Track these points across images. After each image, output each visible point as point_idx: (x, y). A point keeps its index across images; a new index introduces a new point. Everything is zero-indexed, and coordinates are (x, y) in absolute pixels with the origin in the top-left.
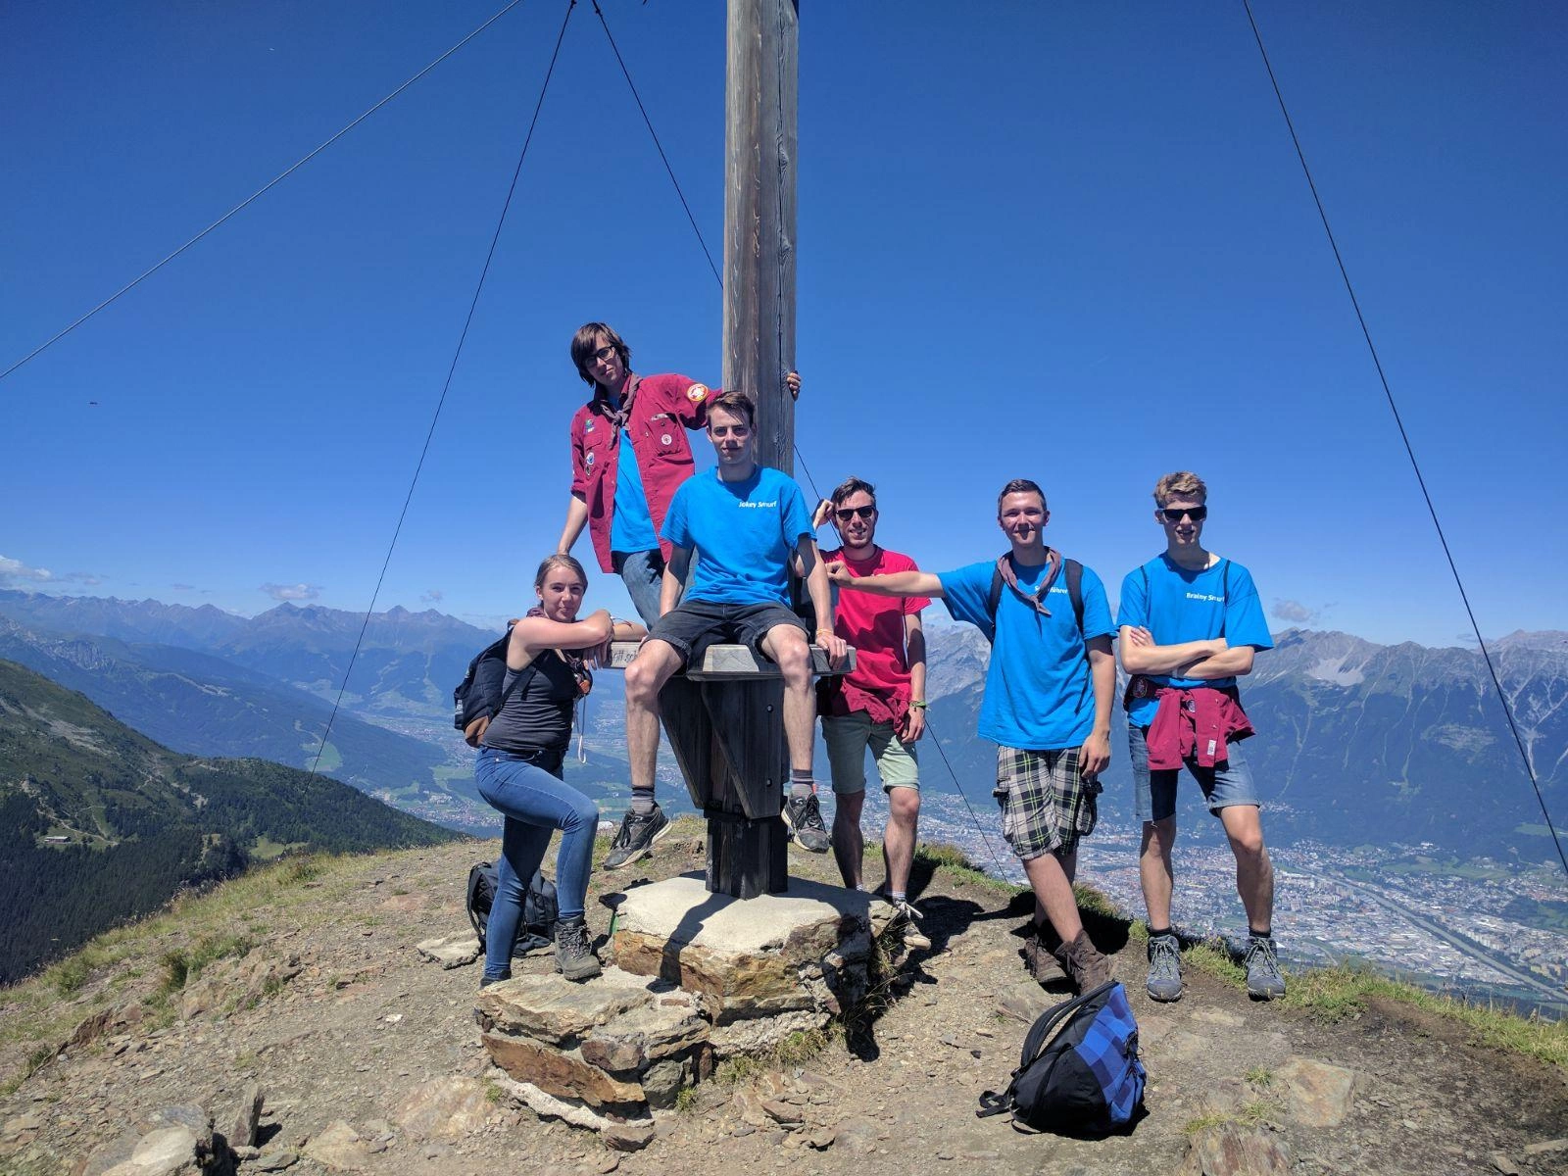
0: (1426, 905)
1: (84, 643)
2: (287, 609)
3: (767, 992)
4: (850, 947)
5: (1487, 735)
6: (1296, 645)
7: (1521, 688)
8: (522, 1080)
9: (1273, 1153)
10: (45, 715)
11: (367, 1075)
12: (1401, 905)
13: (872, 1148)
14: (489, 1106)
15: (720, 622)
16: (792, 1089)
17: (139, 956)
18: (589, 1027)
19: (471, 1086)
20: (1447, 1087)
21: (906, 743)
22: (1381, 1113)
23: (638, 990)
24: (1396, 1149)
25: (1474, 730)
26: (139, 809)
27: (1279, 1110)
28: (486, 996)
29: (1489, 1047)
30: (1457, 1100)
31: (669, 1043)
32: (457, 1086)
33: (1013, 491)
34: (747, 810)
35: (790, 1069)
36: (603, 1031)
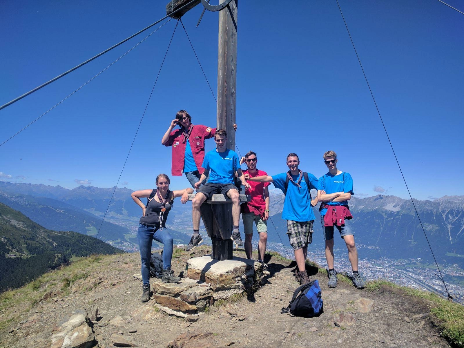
0: (419, 277)
1: (21, 197)
2: (82, 187)
3: (228, 284)
4: (249, 273)
5: (437, 226)
6: (381, 199)
7: (446, 212)
8: (164, 306)
9: (352, 318)
10: (9, 218)
11: (123, 306)
12: (412, 277)
13: (254, 320)
14: (156, 313)
15: (216, 188)
16: (234, 308)
17: (54, 280)
18: (183, 291)
19: (151, 308)
20: (397, 304)
21: (264, 220)
22: (380, 310)
23: (194, 283)
24: (382, 317)
25: (433, 225)
26: (37, 246)
27: (355, 309)
28: (155, 285)
29: (409, 295)
30: (399, 307)
31: (202, 295)
32: (147, 308)
33: (291, 156)
34: (222, 237)
35: (233, 303)
36: (186, 292)
